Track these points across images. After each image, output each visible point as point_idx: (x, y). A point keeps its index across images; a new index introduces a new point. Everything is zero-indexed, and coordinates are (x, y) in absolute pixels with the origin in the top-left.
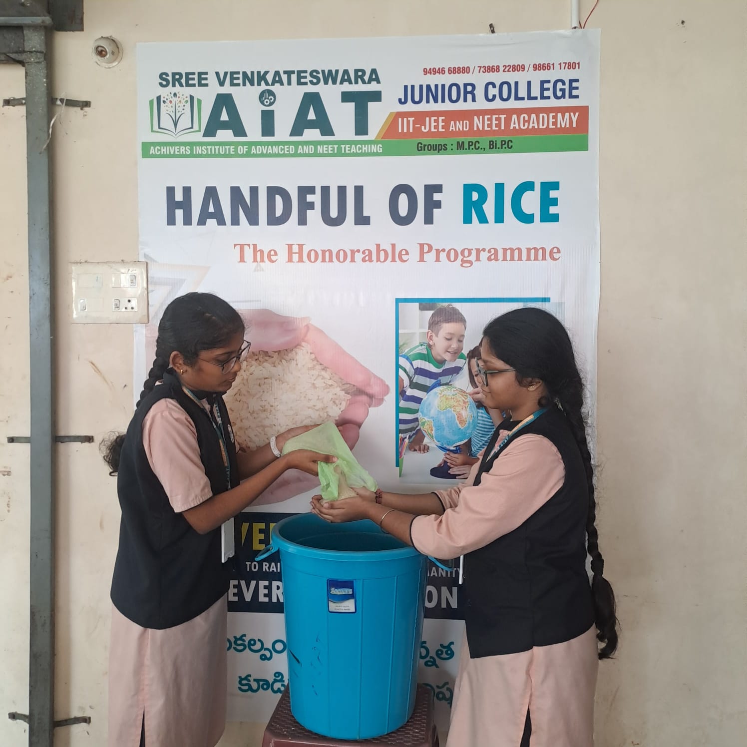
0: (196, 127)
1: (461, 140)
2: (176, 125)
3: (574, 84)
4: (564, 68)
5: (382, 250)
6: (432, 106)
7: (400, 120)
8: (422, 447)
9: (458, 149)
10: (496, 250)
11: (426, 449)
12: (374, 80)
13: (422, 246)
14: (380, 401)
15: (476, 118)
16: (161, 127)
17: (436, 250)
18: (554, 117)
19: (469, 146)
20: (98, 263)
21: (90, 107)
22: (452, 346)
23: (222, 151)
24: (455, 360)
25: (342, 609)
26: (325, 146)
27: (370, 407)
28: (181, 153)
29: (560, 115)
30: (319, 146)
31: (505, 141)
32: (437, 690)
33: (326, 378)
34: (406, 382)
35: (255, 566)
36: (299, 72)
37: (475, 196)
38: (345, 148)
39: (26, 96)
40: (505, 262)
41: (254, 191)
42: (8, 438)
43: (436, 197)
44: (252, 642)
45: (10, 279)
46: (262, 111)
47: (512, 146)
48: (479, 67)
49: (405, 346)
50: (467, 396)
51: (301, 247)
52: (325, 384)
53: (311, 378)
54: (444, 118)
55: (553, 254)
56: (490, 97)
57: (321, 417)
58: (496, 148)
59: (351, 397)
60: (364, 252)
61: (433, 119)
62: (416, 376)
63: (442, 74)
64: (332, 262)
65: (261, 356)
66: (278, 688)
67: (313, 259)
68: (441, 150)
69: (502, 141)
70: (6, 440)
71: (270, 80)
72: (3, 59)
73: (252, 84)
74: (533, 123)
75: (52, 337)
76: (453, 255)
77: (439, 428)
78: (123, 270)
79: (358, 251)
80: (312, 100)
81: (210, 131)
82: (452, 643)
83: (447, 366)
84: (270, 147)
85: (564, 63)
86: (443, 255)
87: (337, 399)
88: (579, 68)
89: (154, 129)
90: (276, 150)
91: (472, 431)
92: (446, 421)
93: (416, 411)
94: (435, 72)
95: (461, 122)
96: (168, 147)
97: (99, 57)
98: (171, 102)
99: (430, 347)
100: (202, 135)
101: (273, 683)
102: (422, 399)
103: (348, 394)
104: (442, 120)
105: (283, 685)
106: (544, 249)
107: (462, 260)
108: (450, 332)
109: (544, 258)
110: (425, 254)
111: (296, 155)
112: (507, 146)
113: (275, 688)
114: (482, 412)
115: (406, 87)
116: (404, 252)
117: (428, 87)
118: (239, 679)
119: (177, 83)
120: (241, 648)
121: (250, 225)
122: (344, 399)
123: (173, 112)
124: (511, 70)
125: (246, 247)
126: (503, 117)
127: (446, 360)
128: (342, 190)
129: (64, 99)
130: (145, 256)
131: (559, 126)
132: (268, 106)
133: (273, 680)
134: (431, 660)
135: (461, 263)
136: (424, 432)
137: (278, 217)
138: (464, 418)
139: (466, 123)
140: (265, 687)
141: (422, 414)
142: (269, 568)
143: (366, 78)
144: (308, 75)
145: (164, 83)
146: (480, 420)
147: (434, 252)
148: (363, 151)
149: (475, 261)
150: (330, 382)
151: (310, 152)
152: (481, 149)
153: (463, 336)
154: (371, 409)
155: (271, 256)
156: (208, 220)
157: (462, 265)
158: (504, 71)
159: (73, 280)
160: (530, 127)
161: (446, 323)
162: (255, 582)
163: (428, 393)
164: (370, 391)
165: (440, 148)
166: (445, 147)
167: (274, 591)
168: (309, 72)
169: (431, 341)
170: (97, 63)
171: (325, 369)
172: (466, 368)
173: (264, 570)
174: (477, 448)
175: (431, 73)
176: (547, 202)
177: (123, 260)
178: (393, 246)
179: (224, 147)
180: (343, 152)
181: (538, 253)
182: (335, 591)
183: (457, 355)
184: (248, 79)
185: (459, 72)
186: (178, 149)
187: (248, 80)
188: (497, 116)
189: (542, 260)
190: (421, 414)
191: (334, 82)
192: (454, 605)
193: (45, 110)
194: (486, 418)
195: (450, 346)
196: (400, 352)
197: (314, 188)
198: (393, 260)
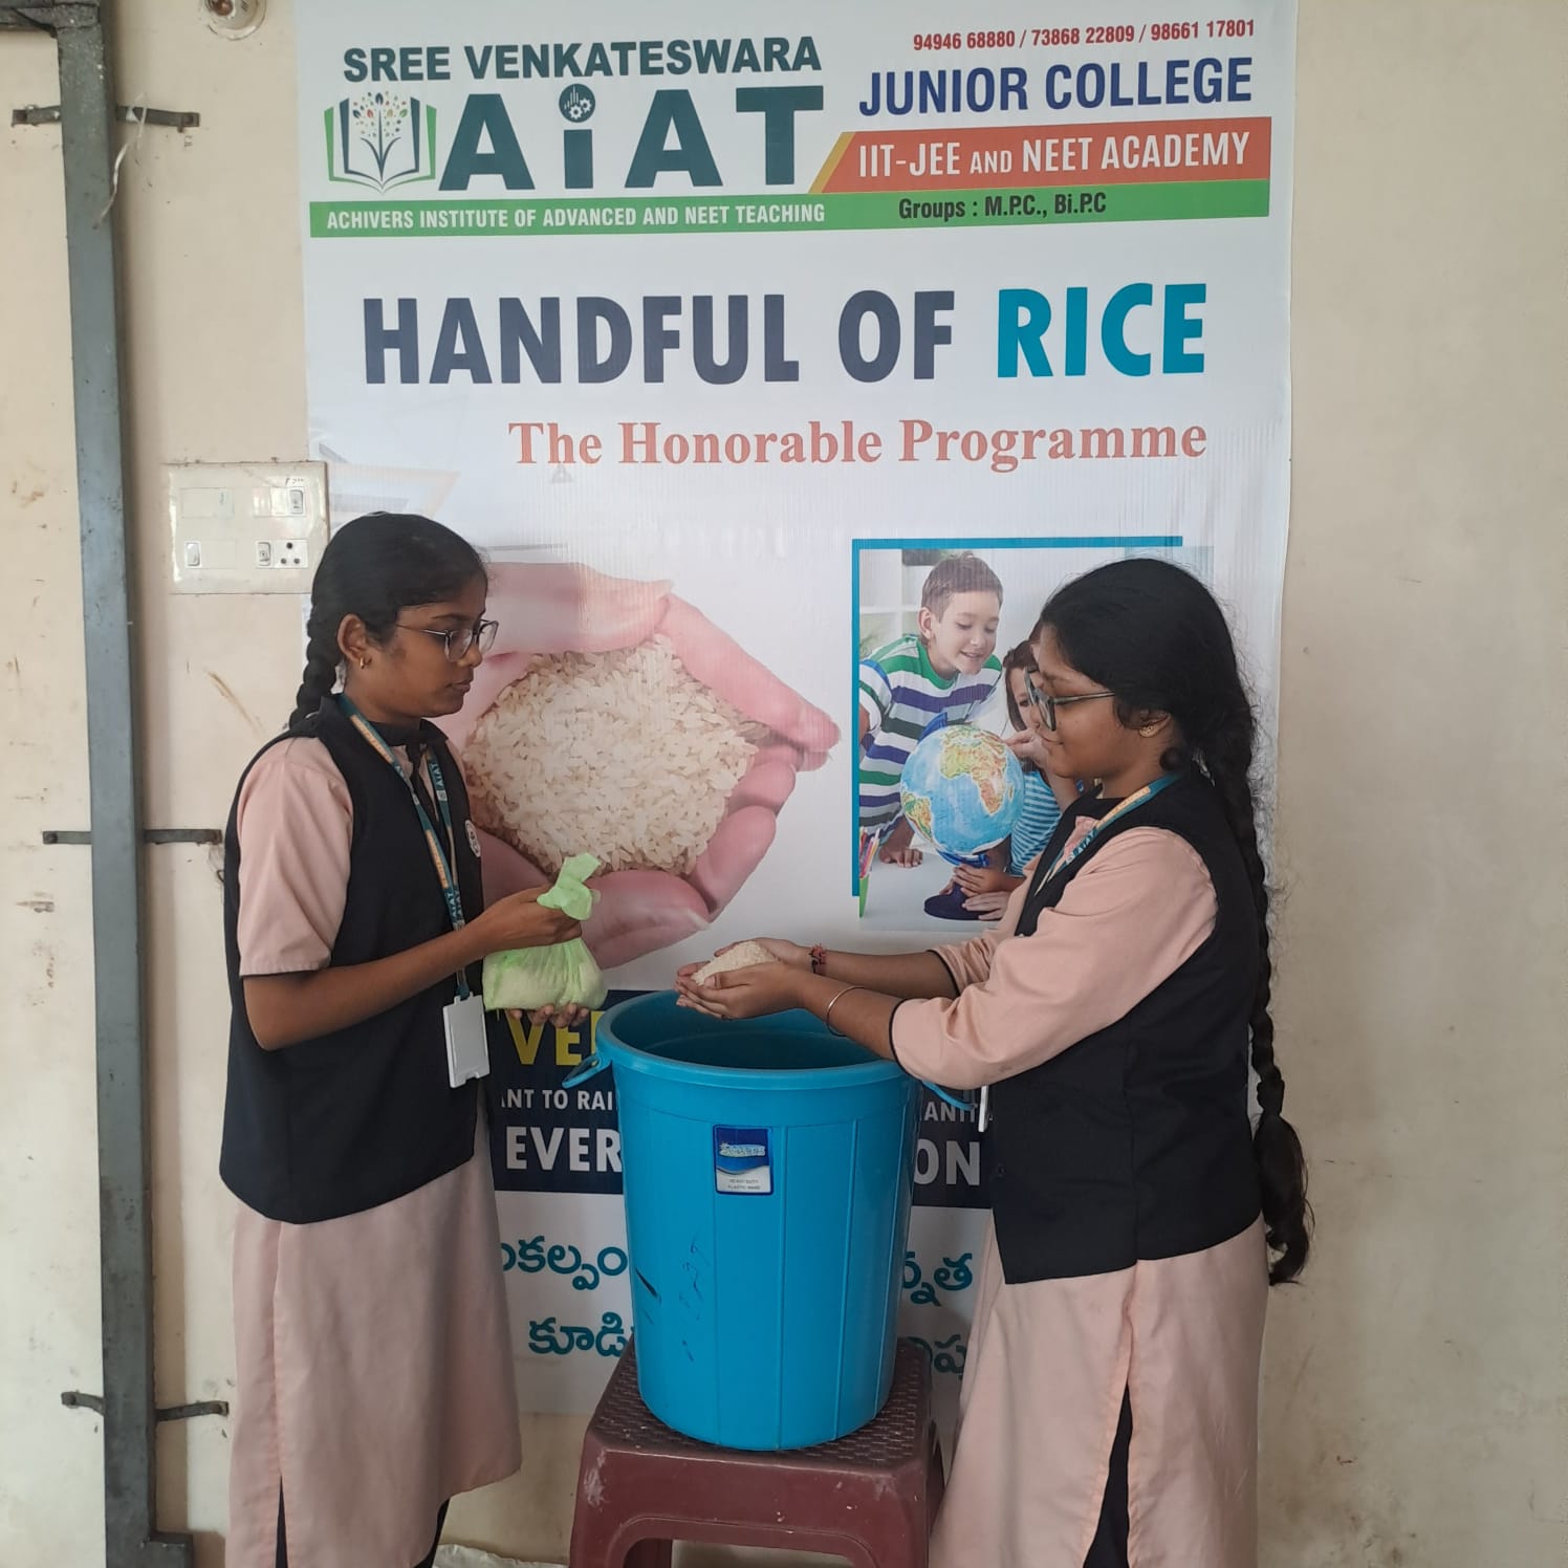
0: (425, 169)
1: (994, 192)
2: (381, 163)
3: (1241, 70)
4: (1220, 34)
5: (823, 436)
6: (933, 120)
7: (863, 149)
8: (907, 855)
9: (987, 214)
10: (1068, 435)
11: (916, 858)
12: (806, 62)
13: (908, 425)
14: (820, 759)
15: (1026, 144)
16: (351, 168)
17: (939, 433)
18: (1195, 143)
19: (1012, 206)
20: (223, 464)
21: (198, 125)
22: (972, 642)
23: (481, 222)
24: (978, 672)
25: (743, 1187)
26: (701, 209)
27: (798, 770)
28: (394, 226)
29: (1208, 138)
30: (688, 209)
31: (1089, 196)
32: (937, 1351)
33: (707, 711)
34: (875, 718)
35: (561, 1097)
36: (645, 46)
37: (1024, 317)
38: (744, 212)
39: (62, 102)
40: (1088, 459)
41: (550, 307)
42: (44, 833)
43: (941, 318)
44: (557, 1253)
45: (39, 499)
46: (567, 133)
47: (1104, 207)
48: (1034, 31)
49: (872, 641)
50: (1002, 748)
51: (651, 428)
52: (702, 723)
53: (674, 710)
54: (957, 145)
55: (1190, 442)
56: (1059, 98)
57: (695, 792)
58: (1070, 211)
59: (758, 750)
60: (785, 441)
61: (934, 147)
62: (896, 705)
63: (955, 47)
64: (718, 461)
65: (569, 663)
66: (611, 1346)
67: (676, 455)
68: (952, 215)
69: (1083, 196)
70: (41, 838)
71: (582, 64)
72: (10, 20)
73: (544, 73)
74: (1151, 155)
75: (131, 623)
76: (974, 445)
77: (944, 814)
78: (275, 480)
79: (773, 437)
80: (673, 107)
81: (455, 178)
82: (968, 1256)
83: (961, 683)
84: (583, 211)
85: (1219, 22)
86: (954, 447)
87: (729, 754)
88: (1251, 33)
89: (335, 175)
90: (596, 217)
91: (1012, 821)
92: (959, 801)
93: (894, 780)
94: (939, 43)
95: (995, 153)
96: (366, 214)
97: (214, 15)
98: (370, 113)
99: (924, 642)
100: (438, 185)
101: (601, 1335)
102: (908, 753)
103: (752, 742)
104: (955, 148)
105: (620, 1340)
106: (1170, 432)
107: (995, 457)
108: (967, 611)
109: (1171, 452)
110: (915, 444)
111: (640, 228)
112: (1093, 206)
113: (605, 1345)
114: (1033, 780)
115: (876, 77)
116: (870, 440)
117: (925, 76)
118: (530, 1328)
119: (382, 72)
120: (534, 1263)
121: (544, 381)
122: (744, 753)
123: (374, 135)
124: (1103, 38)
125: (534, 431)
126: (1085, 142)
127: (958, 671)
128: (738, 305)
129: (141, 109)
130: (322, 449)
131: (1206, 162)
132: (579, 120)
133: (600, 1330)
134: (926, 1290)
135: (992, 462)
136: (911, 823)
137: (601, 365)
138: (996, 793)
139: (1006, 155)
140: (584, 1342)
141: (908, 785)
142: (590, 1102)
143: (790, 57)
144: (664, 51)
145: (356, 72)
146: (1029, 797)
147: (934, 439)
148: (784, 220)
149: (1023, 458)
150: (715, 719)
151: (670, 222)
152: (1039, 212)
153: (996, 619)
154: (800, 776)
155: (588, 448)
156: (453, 372)
157: (994, 468)
158: (1088, 41)
159: (171, 502)
160: (1145, 165)
161: (959, 592)
162: (562, 1130)
163: (920, 740)
164: (798, 736)
165: (949, 211)
166: (959, 208)
167: (602, 1151)
168: (666, 46)
169: (928, 631)
170: (212, 30)
171: (703, 690)
172: (1001, 687)
173: (580, 1107)
174: (1023, 855)
175: (930, 46)
176: (1179, 328)
177: (275, 459)
178: (848, 426)
179: (484, 212)
180: (740, 220)
181: (1158, 441)
182: (730, 1150)
183: (980, 660)
184: (535, 61)
185: (991, 43)
186: (387, 216)
187: (535, 64)
188: (1073, 140)
189: (1166, 455)
190: (905, 784)
191: (721, 68)
192: (973, 1178)
193: (103, 132)
194: (1042, 793)
195: (967, 642)
196: (862, 655)
197: (677, 300)
198: (848, 458)
